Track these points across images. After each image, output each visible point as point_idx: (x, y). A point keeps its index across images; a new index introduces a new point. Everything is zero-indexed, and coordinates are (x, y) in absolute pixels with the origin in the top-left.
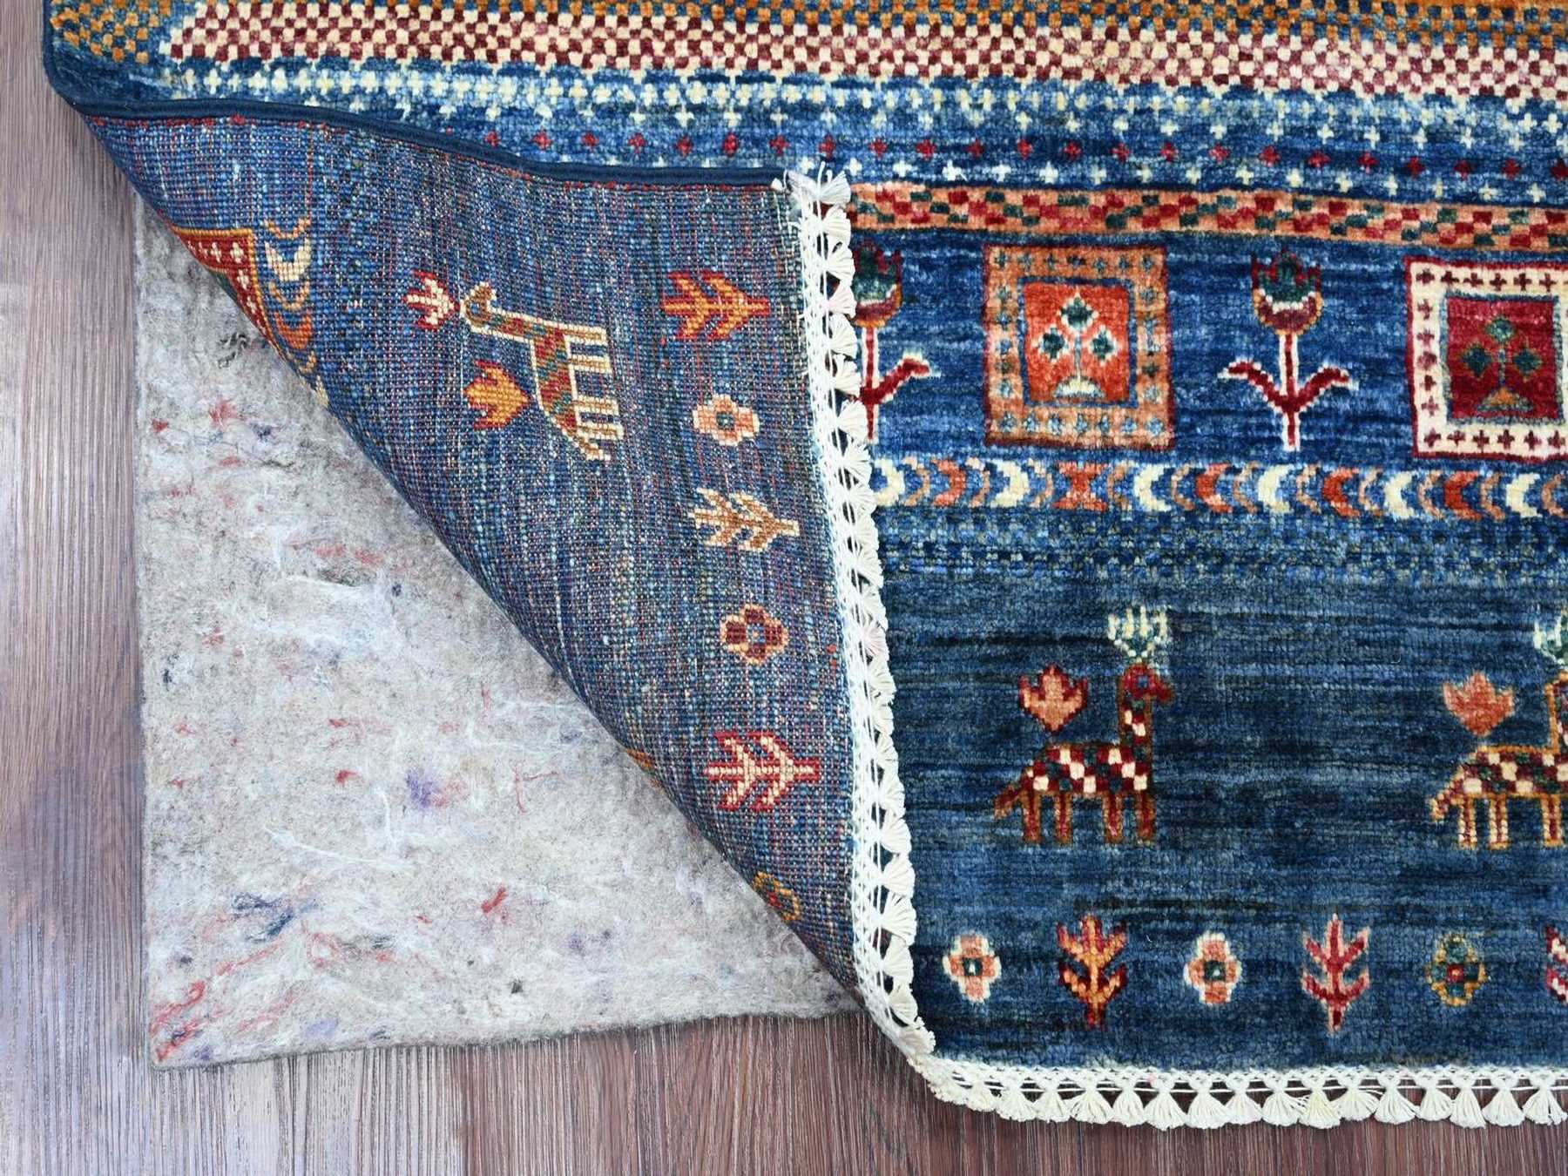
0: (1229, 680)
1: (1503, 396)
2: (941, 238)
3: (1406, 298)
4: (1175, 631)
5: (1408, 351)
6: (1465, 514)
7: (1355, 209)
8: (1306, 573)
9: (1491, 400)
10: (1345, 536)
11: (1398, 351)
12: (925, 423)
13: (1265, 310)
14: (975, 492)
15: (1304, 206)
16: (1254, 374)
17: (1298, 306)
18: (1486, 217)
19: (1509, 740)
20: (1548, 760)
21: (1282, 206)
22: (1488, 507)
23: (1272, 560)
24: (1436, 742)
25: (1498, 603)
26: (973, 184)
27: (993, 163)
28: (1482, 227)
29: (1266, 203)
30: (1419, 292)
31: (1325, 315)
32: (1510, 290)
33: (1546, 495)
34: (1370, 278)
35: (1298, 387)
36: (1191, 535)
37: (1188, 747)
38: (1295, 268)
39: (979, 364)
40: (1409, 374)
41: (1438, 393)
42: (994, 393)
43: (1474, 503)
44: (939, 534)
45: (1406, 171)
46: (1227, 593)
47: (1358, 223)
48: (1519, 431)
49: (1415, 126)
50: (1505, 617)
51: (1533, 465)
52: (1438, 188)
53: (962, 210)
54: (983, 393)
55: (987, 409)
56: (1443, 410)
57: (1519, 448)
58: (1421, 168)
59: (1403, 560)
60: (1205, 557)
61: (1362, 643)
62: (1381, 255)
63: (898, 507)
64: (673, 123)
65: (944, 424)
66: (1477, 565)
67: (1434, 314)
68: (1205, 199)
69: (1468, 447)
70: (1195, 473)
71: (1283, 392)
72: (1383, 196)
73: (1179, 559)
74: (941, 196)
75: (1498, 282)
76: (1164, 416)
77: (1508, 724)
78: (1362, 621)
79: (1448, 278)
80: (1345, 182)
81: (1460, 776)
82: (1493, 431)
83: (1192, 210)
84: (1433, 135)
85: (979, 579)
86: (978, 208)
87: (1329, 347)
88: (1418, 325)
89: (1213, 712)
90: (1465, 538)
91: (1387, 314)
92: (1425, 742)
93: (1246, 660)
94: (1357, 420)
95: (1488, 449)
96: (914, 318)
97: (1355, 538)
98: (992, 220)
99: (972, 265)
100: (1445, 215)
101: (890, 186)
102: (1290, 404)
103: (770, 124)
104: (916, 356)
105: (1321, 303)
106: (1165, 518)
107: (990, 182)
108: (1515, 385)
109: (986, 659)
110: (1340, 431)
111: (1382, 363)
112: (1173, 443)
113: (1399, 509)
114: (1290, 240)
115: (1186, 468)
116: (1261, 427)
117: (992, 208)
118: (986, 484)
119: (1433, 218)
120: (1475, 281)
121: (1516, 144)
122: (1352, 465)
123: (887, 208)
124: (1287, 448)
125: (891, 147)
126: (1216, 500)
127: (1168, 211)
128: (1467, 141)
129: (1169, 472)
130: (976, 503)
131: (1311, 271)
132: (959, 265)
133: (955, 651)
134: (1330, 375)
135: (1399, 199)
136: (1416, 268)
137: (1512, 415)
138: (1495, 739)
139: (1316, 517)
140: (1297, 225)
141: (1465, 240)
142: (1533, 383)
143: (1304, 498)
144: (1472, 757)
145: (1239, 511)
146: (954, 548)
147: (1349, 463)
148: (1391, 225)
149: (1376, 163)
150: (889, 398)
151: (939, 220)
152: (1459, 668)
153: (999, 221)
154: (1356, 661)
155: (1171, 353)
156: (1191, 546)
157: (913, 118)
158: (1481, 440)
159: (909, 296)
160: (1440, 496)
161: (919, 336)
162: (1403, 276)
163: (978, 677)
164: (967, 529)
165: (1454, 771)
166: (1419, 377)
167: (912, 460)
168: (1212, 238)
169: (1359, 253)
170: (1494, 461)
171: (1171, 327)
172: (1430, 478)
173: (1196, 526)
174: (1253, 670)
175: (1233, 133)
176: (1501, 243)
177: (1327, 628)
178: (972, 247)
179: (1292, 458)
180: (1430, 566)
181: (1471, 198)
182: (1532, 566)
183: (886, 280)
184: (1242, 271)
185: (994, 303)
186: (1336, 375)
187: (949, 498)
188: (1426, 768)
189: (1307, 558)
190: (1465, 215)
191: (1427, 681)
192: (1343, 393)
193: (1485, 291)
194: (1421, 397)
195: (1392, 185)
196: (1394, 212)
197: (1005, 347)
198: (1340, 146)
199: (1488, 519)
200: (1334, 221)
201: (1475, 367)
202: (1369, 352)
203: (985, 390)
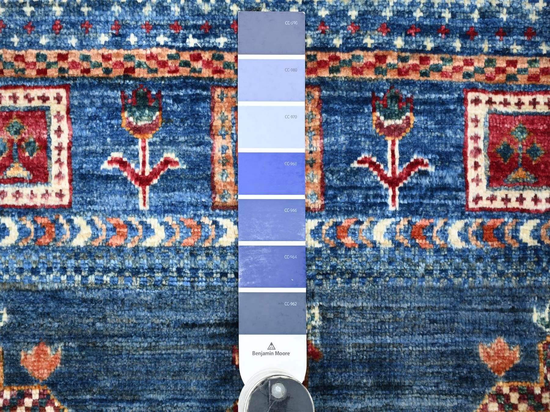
0: (355, 346)
1: (521, 173)
2: (186, 83)
3: (464, 114)
4: (324, 318)
5: (464, 146)
6: (496, 244)
7: (435, 60)
8: (401, 282)
9: (513, 176)
10: (424, 260)
11: (458, 147)
12: (176, 196)
13: (380, 125)
14: (207, 238)
15: (404, 60)
16: (372, 164)
17: (399, 122)
18: (513, 64)
19: (515, 378)
20: (537, 391)
21: (391, 60)
22: (508, 239)
23: (381, 275)
24: (473, 381)
25: (513, 295)
26: (204, 49)
27: (216, 36)
28: (511, 70)
29: (381, 59)
30: (472, 110)
31: (415, 126)
32: (527, 108)
33: (543, 232)
34: (443, 103)
35: (398, 171)
36: (334, 261)
37: (331, 387)
38: (397, 98)
39: (209, 160)
40: (465, 161)
41: (482, 172)
42: (217, 178)
43: (500, 237)
44: (186, 263)
45: (466, 36)
46: (355, 295)
47: (437, 69)
48: (529, 194)
49: (473, 8)
50: (517, 305)
51: (536, 214)
52: (485, 46)
53: (198, 65)
54: (210, 178)
55: (213, 188)
56: (485, 182)
57: (528, 205)
58: (475, 34)
59: (458, 272)
60: (342, 274)
61: (433, 321)
62: (450, 89)
63: (161, 247)
64: (22, 13)
65: (188, 197)
66: (501, 274)
67: (481, 124)
68: (345, 56)
69: (498, 204)
70: (337, 225)
71: (389, 175)
72: (452, 52)
73: (326, 275)
74: (186, 56)
75: (519, 104)
76: (318, 190)
77: (516, 368)
78: (432, 308)
79: (490, 102)
80: (429, 44)
81: (486, 401)
82: (513, 195)
83: (336, 64)
84: (483, 14)
85: (209, 288)
86: (207, 64)
87: (417, 146)
88: (471, 131)
89: (345, 365)
90: (495, 259)
91: (452, 124)
92: (467, 380)
93: (364, 335)
94: (433, 190)
95: (510, 206)
96: (170, 132)
97: (430, 261)
98: (216, 71)
99: (204, 99)
100: (489, 62)
101: (155, 50)
102: (393, 182)
103: (80, 14)
104: (171, 155)
105: (414, 119)
106: (318, 251)
107: (215, 48)
108: (527, 166)
109: (213, 336)
110: (421, 197)
111: (449, 155)
112: (323, 207)
113: (456, 242)
114: (396, 82)
115: (331, 222)
116: (376, 196)
117: (216, 63)
118: (213, 233)
119: (482, 65)
120: (506, 103)
121: (533, 17)
122: (430, 217)
123: (153, 64)
124: (391, 208)
125: (155, 27)
126: (348, 240)
127: (322, 64)
128: (504, 16)
129: (321, 224)
130: (207, 244)
131: (408, 100)
132: (196, 100)
133: (195, 332)
134: (418, 163)
135: (462, 53)
136: (471, 96)
137: (525, 185)
138: (507, 378)
139: (407, 249)
140: (400, 72)
141: (501, 77)
142: (538, 165)
143: (400, 238)
144: (494, 389)
145: (362, 247)
146: (194, 270)
147: (427, 216)
148: (456, 69)
149: (448, 32)
150: (155, 181)
151: (184, 72)
152: (489, 334)
153: (220, 72)
154: (429, 333)
155: (323, 152)
156: (334, 268)
157: (167, 8)
158: (506, 200)
159: (167, 119)
160: (481, 235)
161: (173, 143)
162: (463, 101)
163: (209, 346)
164: (202, 259)
165: (483, 398)
166: (471, 162)
167: (169, 219)
168: (349, 81)
169: (436, 87)
170: (513, 212)
171: (323, 137)
172: (475, 224)
173: (337, 256)
174: (368, 340)
175: (362, 15)
176: (522, 79)
177: (412, 314)
178: (205, 88)
179: (394, 215)
180: (474, 276)
181: (506, 52)
182: (533, 274)
183: (152, 109)
184: (366, 101)
185: (217, 123)
186: (422, 163)
187: (191, 241)
188: (466, 396)
189: (401, 274)
190: (501, 62)
191: (470, 343)
192: (425, 174)
193: (511, 109)
194: (471, 174)
195: (457, 44)
196: (459, 61)
197: (224, 149)
198: (427, 22)
199: (509, 248)
200: (422, 68)
201: (504, 155)
202: (441, 148)
203: (212, 176)
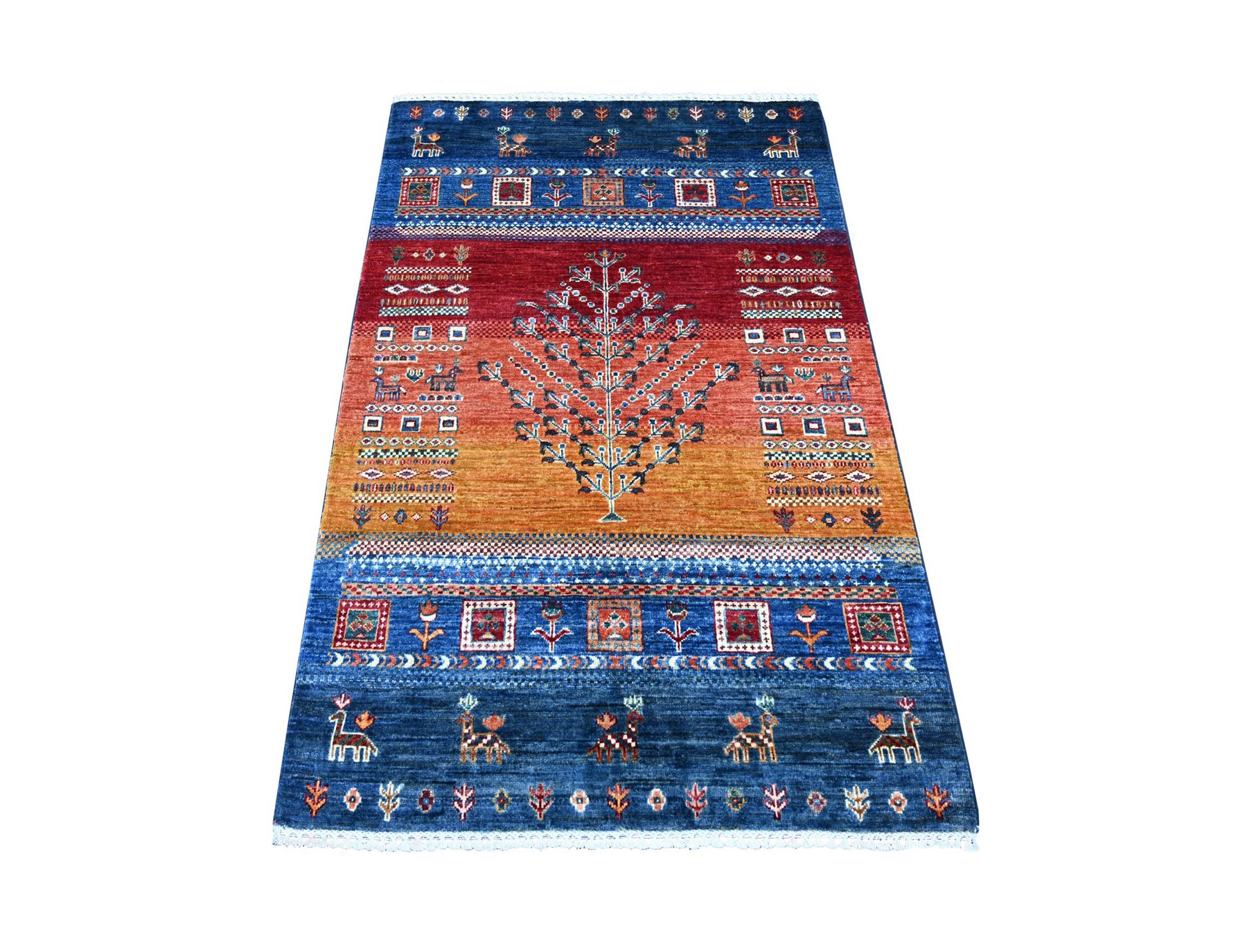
0: (661, 716)
1: (744, 636)
2: (574, 598)
3: (713, 610)
4: (644, 702)
5: (714, 624)
6: (733, 668)
7: (697, 588)
8: (684, 685)
9: (740, 637)
10: (696, 674)
11: (711, 624)
12: (568, 646)
13: (671, 615)
14: (583, 665)
15: (681, 588)
16: (667, 632)
17: (680, 614)
18: (737, 589)
19: (749, 732)
20: (761, 737)
21: (675, 588)
22: (741, 666)
23: (674, 682)
24: (726, 732)
25: (745, 693)
26: (584, 584)
27: (590, 578)
28: (735, 592)
29: (670, 588)
30: (717, 609)
31: (688, 616)
32: (744, 608)
33: (758, 662)
34: (702, 606)
35: (680, 635)
36: (649, 675)
37: (649, 734)
38: (679, 604)
39: (586, 630)
40: (715, 630)
41: (724, 636)
42: (589, 638)
43: (736, 665)
44: (572, 676)
45: (711, 578)
46: (660, 691)
47: (698, 591)
48: (749, 645)
49: (714, 566)
50: (747, 697)
51: (754, 654)
52: (722, 581)
53: (581, 591)
55: (587, 643)
56: (726, 640)
57: (749, 650)
58: (716, 576)
59: (715, 681)
60: (653, 681)
61: (702, 704)
62: (705, 599)
63: (560, 669)
64: (496, 569)
65: (574, 647)
66: (738, 682)
67: (722, 614)
68: (651, 587)
69: (733, 650)
70: (650, 659)
71: (676, 636)
72: (705, 584)
73: (646, 682)
74: (575, 587)
75: (740, 606)
76: (640, 643)
77: (749, 727)
78: (703, 698)
79: (726, 605)
80: (693, 581)
81: (734, 741)
82: (741, 645)
83: (648, 590)
84: (719, 568)
85: (584, 688)
86: (585, 590)
87: (690, 624)
88: (717, 617)
89: (656, 724)
90: (734, 674)
91: (707, 615)
92: (723, 732)
93: (667, 710)
94: (699, 643)
95: (739, 650)
96: (566, 619)
97: (699, 675)
98: (589, 593)
99: (583, 605)
100: (724, 589)
101: (559, 585)
102: (678, 640)
103: (524, 569)
104: (566, 628)
105: (687, 613)
106: (641, 671)
107: (589, 583)
108: (747, 633)
109: (586, 711)
110: (693, 646)
111: (706, 628)
112: (643, 650)
113: (713, 667)
114: (677, 597)
115: (647, 657)
116: (670, 646)
117: (589, 590)
118: (587, 662)
119: (720, 589)
120: (734, 606)
121: (744, 570)
122: (698, 655)
123: (558, 590)
124: (678, 651)
125: (560, 575)
126: (656, 666)
127: (641, 590)
128: (730, 569)
129: (642, 658)
130: (583, 668)
131: (683, 605)
132: (580, 605)
133: (577, 709)
134: (690, 632)
135: (710, 584)
136: (716, 603)
137: (746, 641)
138: (745, 731)
139: (687, 670)
140: (679, 593)
141: (730, 595)
142: (752, 632)
143: (683, 665)
144: (737, 736)
145: (664, 669)
146: (577, 680)
147: (697, 655)
148: (707, 592)
149: (702, 576)
150: (558, 640)
151: (574, 593)
152: (733, 711)
153: (592, 593)
154: (701, 710)
155: (643, 626)
156: (649, 679)
157: (566, 567)
158: (737, 648)
159: (564, 613)
160: (725, 663)
161: (567, 623)
162: (712, 605)
163: (583, 716)
164: (581, 675)
165: (732, 740)
166: (718, 631)
167: (564, 656)
168: (654, 596)
169: (699, 599)
170: (741, 653)
171: (642, 620)
172: (722, 658)
173: (650, 673)
174: (669, 712)
175: (660, 570)
176: (741, 595)
177: (691, 701)
178: (584, 600)
179: (679, 654)
180: (723, 682)
181: (732, 584)
182: (754, 682)
183: (557, 609)
184: (663, 605)
185: (590, 614)
186: (692, 632)
187: (575, 666)
188: (723, 739)
189: (684, 681)
190: (730, 588)
191: (723, 715)
192: (695, 636)
193: (737, 608)
194: (718, 636)
195: (707, 581)
196: (709, 588)
197: (593, 626)
198: (692, 572)
199: (741, 669)
200: (691, 591)
201: (735, 628)
202: (703, 625)
203: (587, 637)
